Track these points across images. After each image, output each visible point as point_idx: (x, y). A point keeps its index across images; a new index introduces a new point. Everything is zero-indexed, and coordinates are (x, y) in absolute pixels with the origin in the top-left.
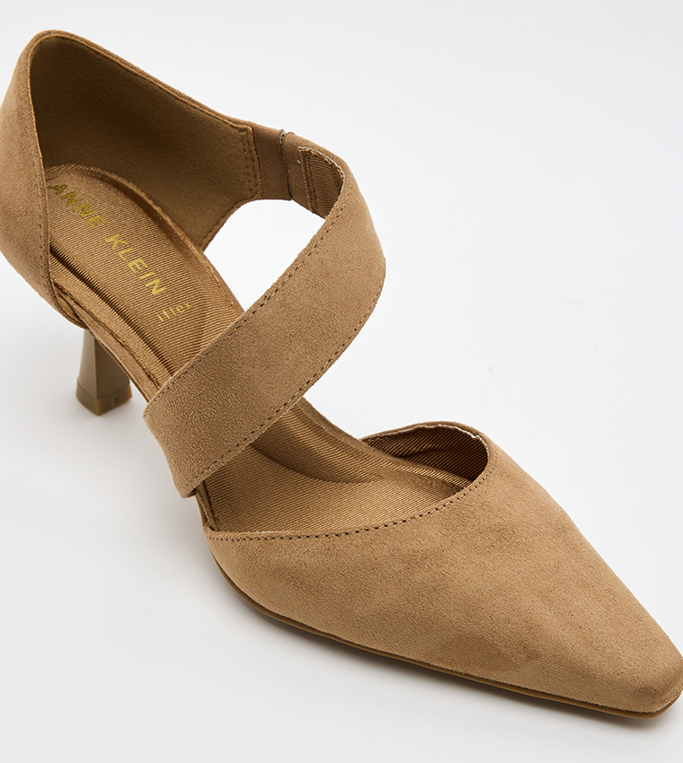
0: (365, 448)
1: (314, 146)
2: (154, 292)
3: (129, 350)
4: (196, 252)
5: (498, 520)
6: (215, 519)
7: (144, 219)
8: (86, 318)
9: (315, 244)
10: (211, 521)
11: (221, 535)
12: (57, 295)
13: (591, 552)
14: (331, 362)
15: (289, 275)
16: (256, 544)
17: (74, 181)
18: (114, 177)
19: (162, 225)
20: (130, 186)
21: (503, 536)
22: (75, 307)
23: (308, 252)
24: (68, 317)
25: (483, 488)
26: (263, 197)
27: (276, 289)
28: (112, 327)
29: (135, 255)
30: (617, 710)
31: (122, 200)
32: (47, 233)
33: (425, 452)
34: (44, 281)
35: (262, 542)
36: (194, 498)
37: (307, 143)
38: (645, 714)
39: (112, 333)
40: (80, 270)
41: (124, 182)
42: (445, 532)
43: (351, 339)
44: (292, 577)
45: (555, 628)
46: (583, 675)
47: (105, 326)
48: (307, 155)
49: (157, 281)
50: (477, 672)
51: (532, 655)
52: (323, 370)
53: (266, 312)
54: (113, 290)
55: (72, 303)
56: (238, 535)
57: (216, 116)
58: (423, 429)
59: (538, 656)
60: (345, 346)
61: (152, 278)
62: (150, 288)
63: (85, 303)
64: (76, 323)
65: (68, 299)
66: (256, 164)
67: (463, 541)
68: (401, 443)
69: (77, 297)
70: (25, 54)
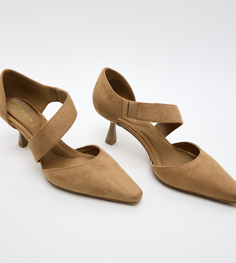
0: (76, 151)
1: (62, 90)
2: (31, 121)
3: (25, 133)
4: (40, 113)
5: (102, 163)
6: (44, 167)
7: (29, 107)
8: (16, 127)
9: (61, 108)
10: (43, 167)
11: (45, 170)
12: (10, 122)
13: (122, 169)
14: (66, 132)
15: (56, 115)
16: (51, 171)
17: (15, 100)
18: (24, 99)
19: (33, 109)
20: (27, 101)
21: (103, 167)
22: (14, 125)
23: (60, 110)
24: (12, 127)
25: (98, 157)
26: (53, 101)
27: (53, 118)
28: (22, 128)
29: (27, 114)
30: (129, 202)
31: (24, 103)
32: (6, 109)
33: (88, 151)
34: (7, 119)
35: (53, 171)
36: (40, 163)
37: (60, 89)
38: (134, 202)
39: (22, 130)
40: (15, 117)
41: (26, 100)
42: (91, 166)
43: (70, 128)
44: (59, 178)
45: (115, 185)
46: (121, 195)
47: (20, 128)
48: (60, 91)
49: (31, 119)
50: (99, 196)
51: (110, 191)
52: (64, 134)
53: (51, 123)
54: (22, 121)
55: (13, 124)
56: (48, 170)
57: (42, 85)
58: (87, 147)
59: (111, 192)
60: (68, 129)
61: (30, 118)
62: (30, 120)
63: (16, 124)
64: (14, 128)
65: (12, 123)
66: (51, 95)
67: (95, 168)
68: (83, 150)
69: (15, 123)
70: (2, 74)
